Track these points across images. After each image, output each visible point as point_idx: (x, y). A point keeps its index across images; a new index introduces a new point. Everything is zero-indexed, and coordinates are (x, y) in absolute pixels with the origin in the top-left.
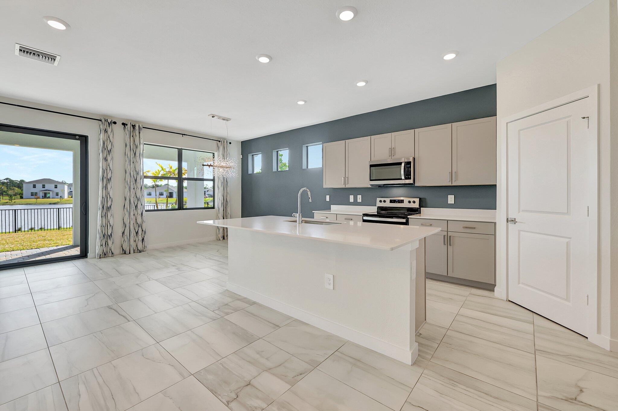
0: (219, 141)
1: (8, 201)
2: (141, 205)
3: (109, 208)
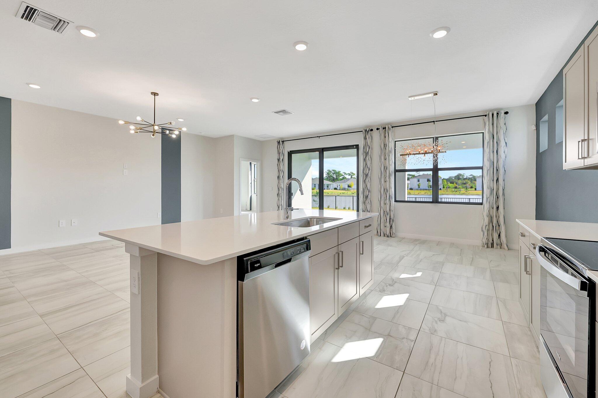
0: (486, 116)
1: (465, 192)
2: (390, 196)
3: (367, 197)
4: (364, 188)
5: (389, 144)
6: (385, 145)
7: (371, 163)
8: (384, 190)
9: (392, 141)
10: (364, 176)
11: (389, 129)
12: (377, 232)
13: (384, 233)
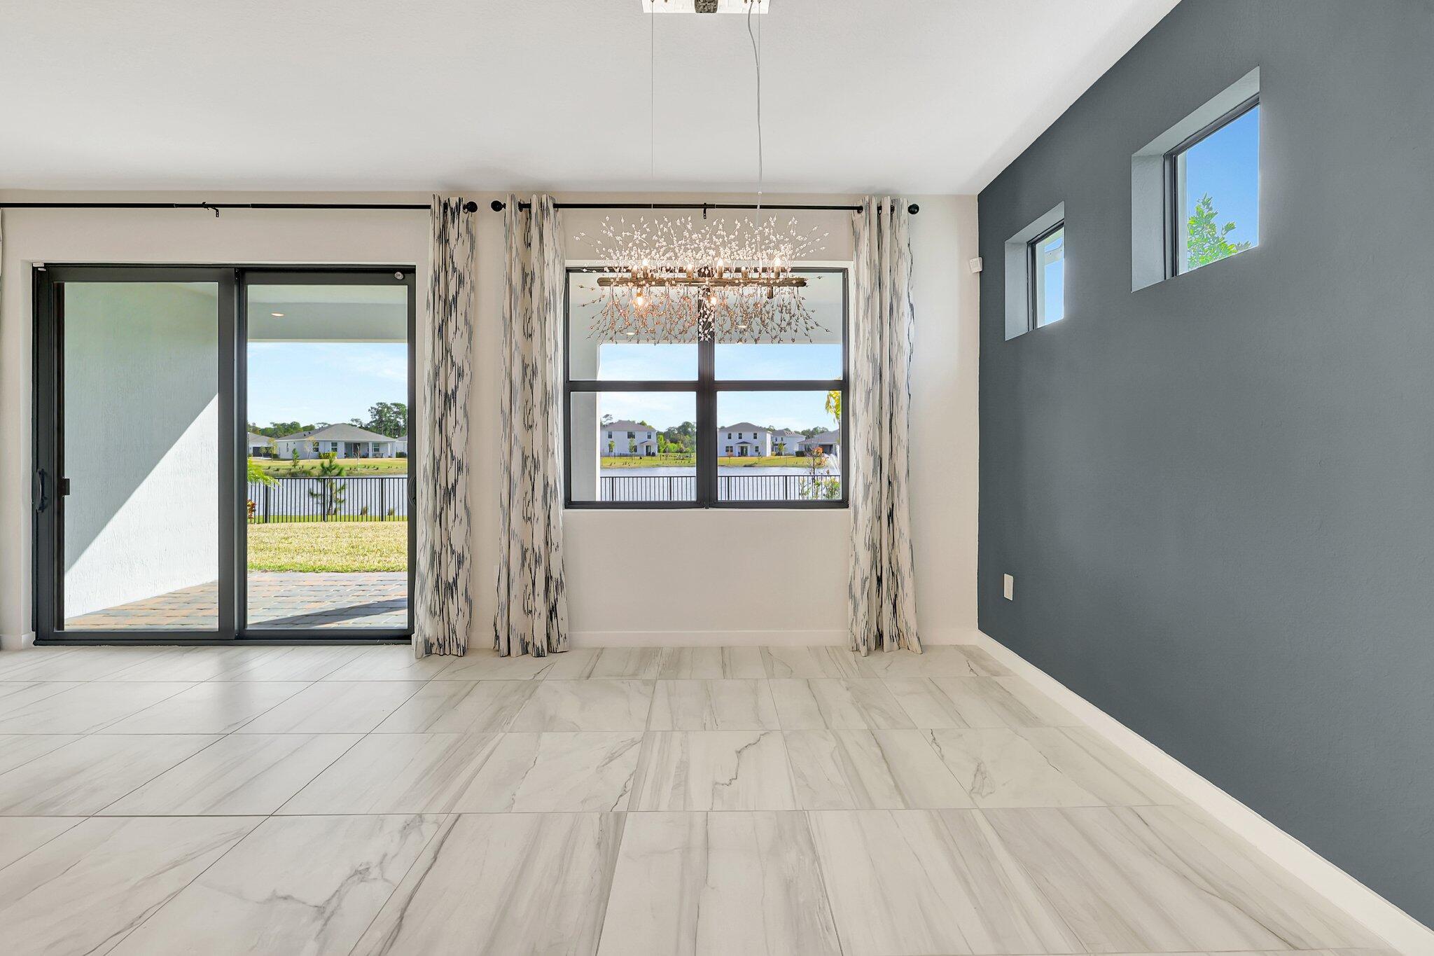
0: (859, 209)
2: (546, 486)
3: (450, 493)
4: (437, 455)
5: (542, 270)
6: (528, 277)
7: (470, 348)
8: (525, 459)
9: (554, 262)
10: (439, 402)
11: (542, 211)
12: (497, 637)
13: (522, 640)
